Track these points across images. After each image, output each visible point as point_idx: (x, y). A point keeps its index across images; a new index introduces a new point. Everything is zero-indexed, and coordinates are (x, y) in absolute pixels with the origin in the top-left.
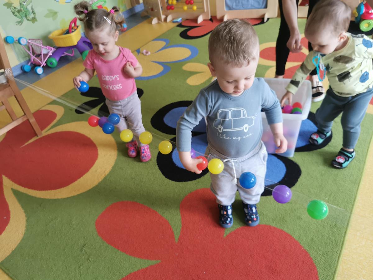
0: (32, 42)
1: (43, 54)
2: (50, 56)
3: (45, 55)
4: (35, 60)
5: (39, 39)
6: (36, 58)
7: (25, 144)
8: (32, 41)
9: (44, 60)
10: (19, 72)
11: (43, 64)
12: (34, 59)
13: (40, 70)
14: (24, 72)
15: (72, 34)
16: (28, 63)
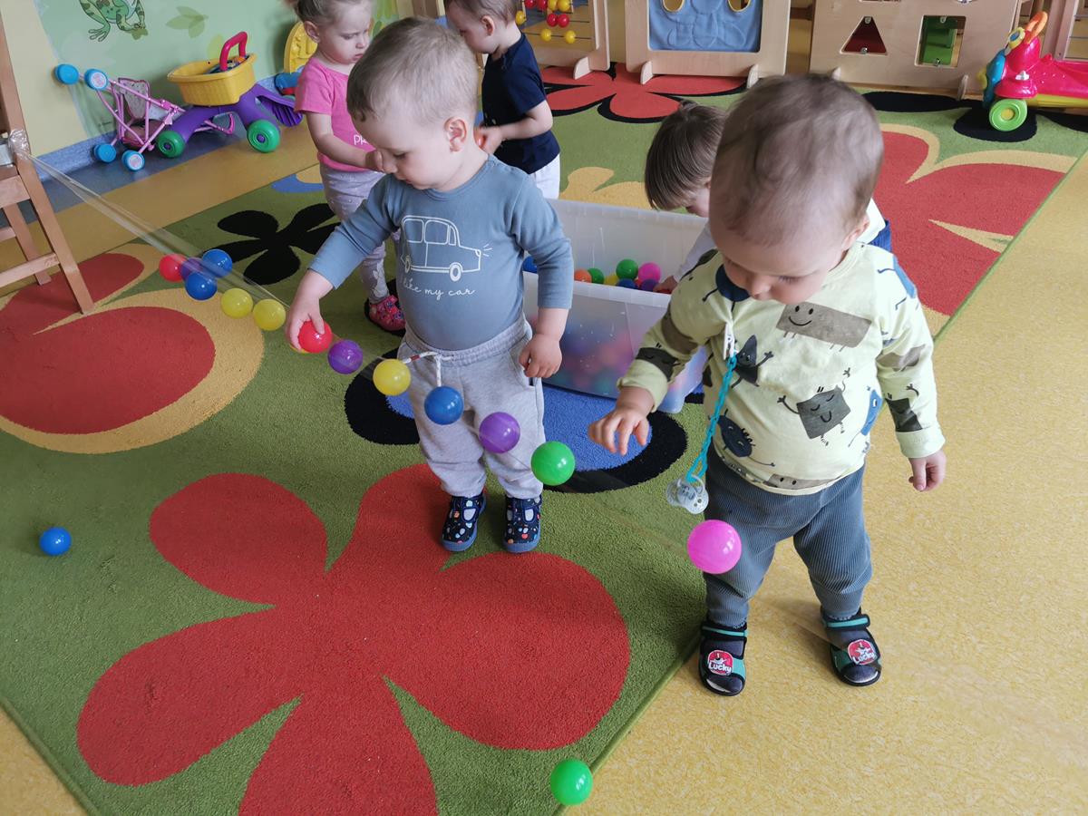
0: (124, 87)
1: (150, 120)
2: (167, 128)
3: (155, 123)
4: (129, 135)
5: (141, 81)
6: (129, 129)
7: (46, 329)
8: (125, 85)
9: (150, 136)
10: (83, 160)
11: (147, 144)
12: (127, 131)
13: (135, 160)
14: (98, 163)
15: (229, 74)
16: (112, 139)
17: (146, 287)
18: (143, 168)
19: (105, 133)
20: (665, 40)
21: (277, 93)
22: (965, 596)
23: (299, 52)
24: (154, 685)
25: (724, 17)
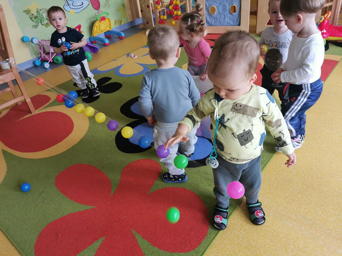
1: (51, 52)
4: (45, 57)
5: (48, 40)
6: (45, 55)
7: (21, 119)
8: (43, 42)
13: (47, 65)
17: (51, 105)
18: (50, 67)
19: (37, 57)
20: (210, 23)
21: (90, 43)
22: (316, 198)
23: (97, 30)
24: (58, 234)
25: (229, 15)
